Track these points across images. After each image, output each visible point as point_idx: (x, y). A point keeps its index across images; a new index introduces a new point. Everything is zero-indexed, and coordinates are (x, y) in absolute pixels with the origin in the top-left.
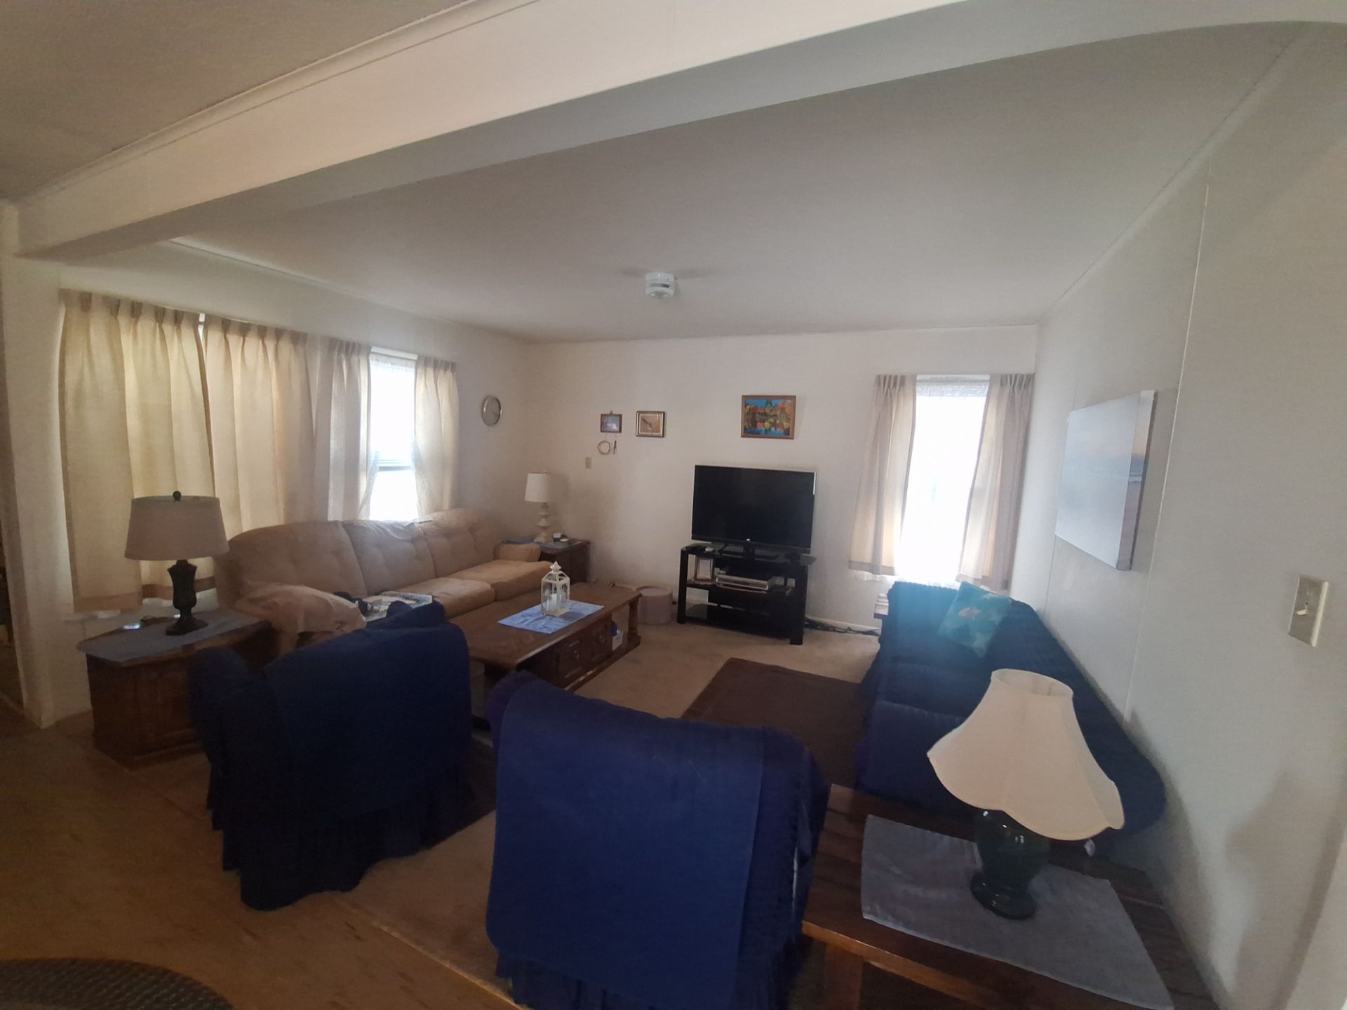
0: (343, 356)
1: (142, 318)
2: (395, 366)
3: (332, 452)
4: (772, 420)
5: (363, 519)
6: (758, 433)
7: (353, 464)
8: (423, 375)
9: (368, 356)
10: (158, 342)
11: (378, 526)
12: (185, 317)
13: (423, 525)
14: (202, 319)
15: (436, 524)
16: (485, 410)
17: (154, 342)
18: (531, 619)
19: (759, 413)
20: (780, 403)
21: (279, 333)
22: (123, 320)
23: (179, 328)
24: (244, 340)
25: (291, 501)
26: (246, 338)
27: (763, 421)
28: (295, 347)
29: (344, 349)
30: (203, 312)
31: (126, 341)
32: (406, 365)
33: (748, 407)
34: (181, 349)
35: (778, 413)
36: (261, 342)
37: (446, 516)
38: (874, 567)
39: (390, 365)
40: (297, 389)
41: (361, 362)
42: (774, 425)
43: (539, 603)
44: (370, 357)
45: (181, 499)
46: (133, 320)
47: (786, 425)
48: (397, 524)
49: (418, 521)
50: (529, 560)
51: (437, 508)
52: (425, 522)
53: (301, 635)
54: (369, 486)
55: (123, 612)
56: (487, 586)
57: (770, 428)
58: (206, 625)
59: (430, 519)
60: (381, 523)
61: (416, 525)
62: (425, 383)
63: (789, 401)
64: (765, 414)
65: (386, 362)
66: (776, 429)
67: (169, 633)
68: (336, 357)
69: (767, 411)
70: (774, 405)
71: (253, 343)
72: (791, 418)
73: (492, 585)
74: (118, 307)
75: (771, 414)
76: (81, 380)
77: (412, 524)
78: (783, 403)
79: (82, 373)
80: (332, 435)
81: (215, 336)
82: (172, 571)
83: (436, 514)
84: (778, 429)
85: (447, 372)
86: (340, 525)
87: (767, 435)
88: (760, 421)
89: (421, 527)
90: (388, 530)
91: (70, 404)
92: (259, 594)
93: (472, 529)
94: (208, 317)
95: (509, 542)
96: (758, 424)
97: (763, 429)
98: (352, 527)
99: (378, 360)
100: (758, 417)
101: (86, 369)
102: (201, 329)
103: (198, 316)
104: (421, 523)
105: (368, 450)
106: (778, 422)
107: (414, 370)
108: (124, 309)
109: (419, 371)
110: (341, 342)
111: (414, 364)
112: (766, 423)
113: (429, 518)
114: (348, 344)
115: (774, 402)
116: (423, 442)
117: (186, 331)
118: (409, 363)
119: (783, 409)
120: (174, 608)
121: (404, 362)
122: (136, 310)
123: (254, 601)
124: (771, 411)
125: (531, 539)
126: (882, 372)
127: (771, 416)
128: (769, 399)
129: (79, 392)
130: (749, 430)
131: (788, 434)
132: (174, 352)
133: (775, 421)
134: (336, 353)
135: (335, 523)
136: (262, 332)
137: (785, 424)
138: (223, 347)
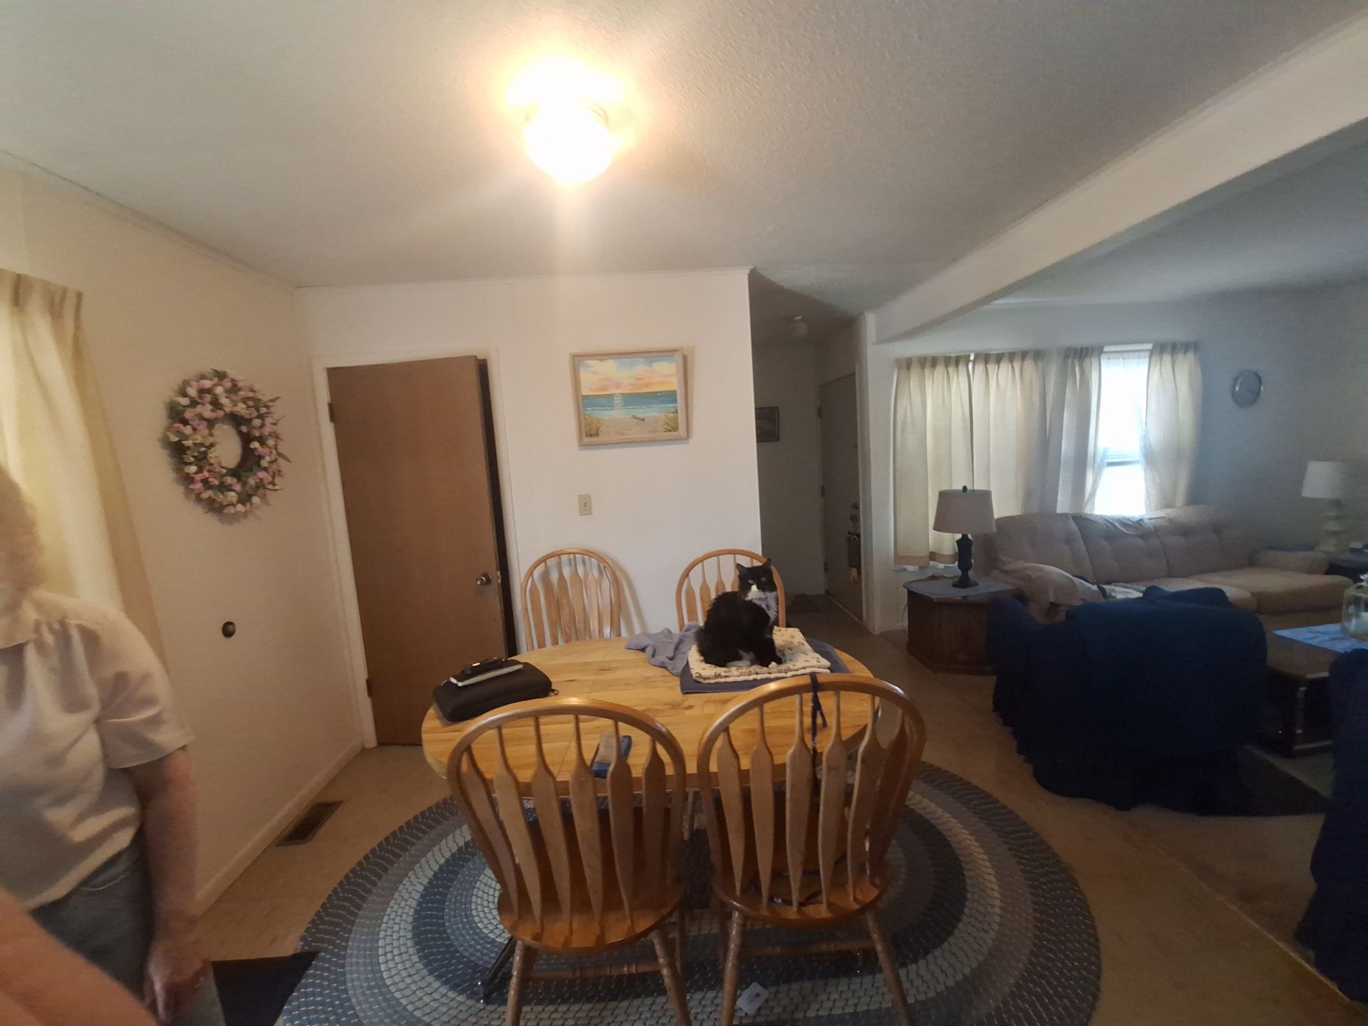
0: (1076, 362)
1: (937, 367)
2: (1126, 361)
3: (1063, 450)
5: (1089, 513)
7: (1081, 462)
8: (1159, 363)
9: (1099, 356)
10: (945, 381)
11: (1106, 520)
12: (962, 360)
13: (1153, 521)
14: (972, 358)
15: (1170, 521)
16: (1237, 389)
17: (943, 381)
18: (1326, 637)
21: (1024, 355)
22: (927, 371)
23: (958, 368)
24: (999, 368)
25: (1028, 494)
26: (1000, 365)
28: (1036, 365)
29: (1078, 355)
30: (972, 352)
31: (928, 383)
32: (1140, 357)
34: (958, 382)
36: (1010, 365)
37: (1180, 512)
39: (1121, 360)
40: (1036, 399)
41: (1093, 363)
43: (1337, 620)
44: (1102, 357)
45: (968, 492)
46: (932, 369)
48: (1125, 518)
49: (1148, 517)
50: (1310, 571)
51: (1168, 505)
52: (1157, 518)
53: (1052, 604)
54: (1095, 482)
55: (920, 568)
56: (1247, 595)
58: (976, 584)
59: (1163, 515)
60: (1109, 518)
61: (1146, 521)
62: (1161, 373)
65: (1118, 358)
67: (954, 586)
68: (1070, 364)
71: (1005, 367)
73: (1253, 594)
74: (925, 363)
76: (905, 415)
77: (1141, 520)
79: (906, 412)
80: (1064, 436)
81: (980, 368)
82: (959, 542)
83: (1169, 511)
85: (1187, 354)
86: (1070, 517)
89: (1151, 523)
90: (1116, 524)
91: (898, 432)
92: (1010, 567)
93: (1217, 529)
94: (977, 356)
95: (1271, 548)
98: (1081, 520)
99: (1109, 358)
101: (909, 406)
102: (970, 366)
103: (969, 356)
104: (1151, 519)
105: (1095, 446)
107: (1147, 359)
108: (928, 363)
109: (1153, 359)
110: (1076, 349)
111: (1148, 354)
113: (1162, 513)
114: (1082, 349)
116: (1155, 435)
117: (962, 368)
118: (1143, 353)
120: (958, 568)
121: (1137, 354)
122: (934, 362)
123: (1006, 572)
125: (1311, 547)
129: (904, 422)
132: (954, 386)
134: (1070, 360)
135: (1066, 515)
136: (1012, 356)
138: (984, 376)
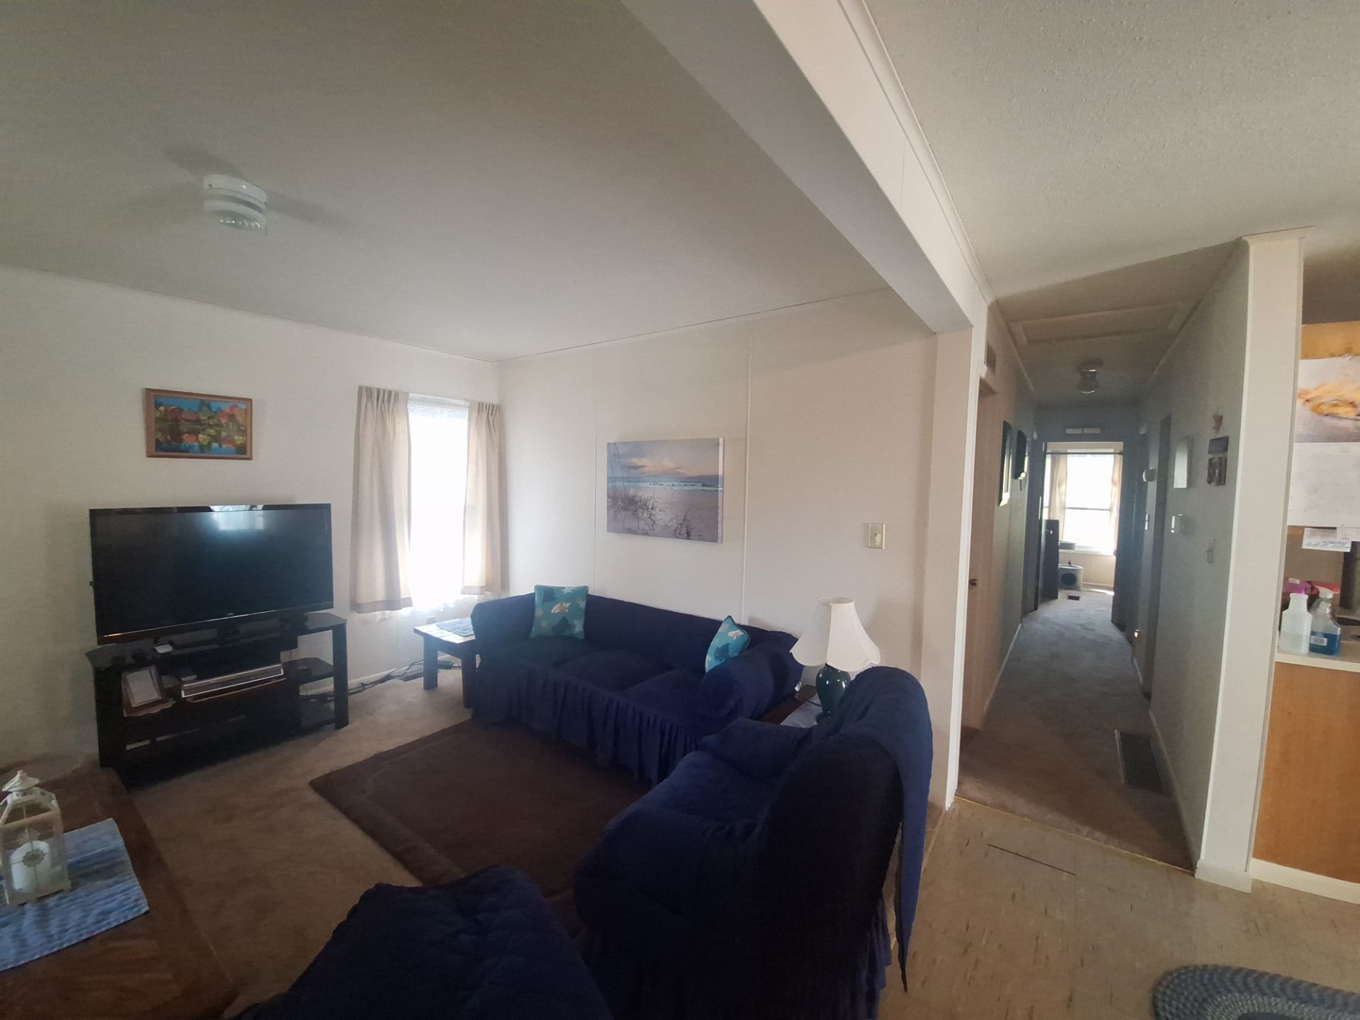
4: (212, 432)
6: (187, 451)
19: (186, 421)
20: (226, 407)
27: (196, 433)
33: (162, 408)
35: (223, 421)
38: (393, 602)
42: (216, 438)
47: (239, 439)
57: (209, 444)
63: (243, 406)
64: (198, 421)
66: (220, 446)
69: (203, 418)
70: (214, 409)
72: (245, 430)
75: (211, 422)
78: (232, 408)
84: (224, 446)
87: (204, 452)
88: (189, 433)
96: (185, 437)
97: (196, 444)
100: (184, 427)
106: (224, 434)
112: (201, 436)
115: (214, 406)
119: (231, 417)
124: (210, 418)
126: (368, 383)
127: (210, 426)
128: (205, 401)
130: (165, 445)
131: (243, 452)
133: (219, 433)
137: (236, 438)
